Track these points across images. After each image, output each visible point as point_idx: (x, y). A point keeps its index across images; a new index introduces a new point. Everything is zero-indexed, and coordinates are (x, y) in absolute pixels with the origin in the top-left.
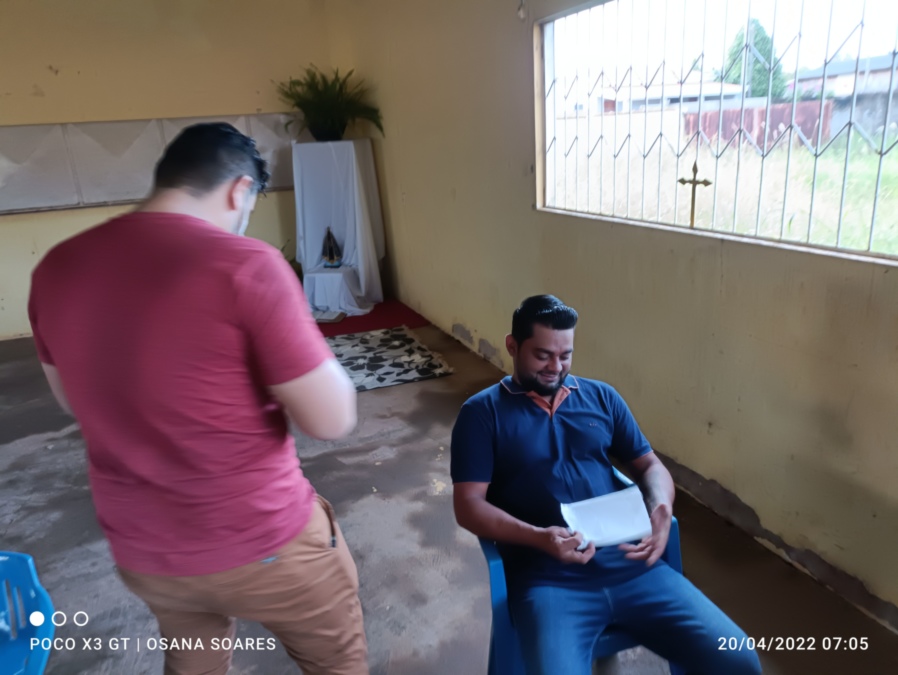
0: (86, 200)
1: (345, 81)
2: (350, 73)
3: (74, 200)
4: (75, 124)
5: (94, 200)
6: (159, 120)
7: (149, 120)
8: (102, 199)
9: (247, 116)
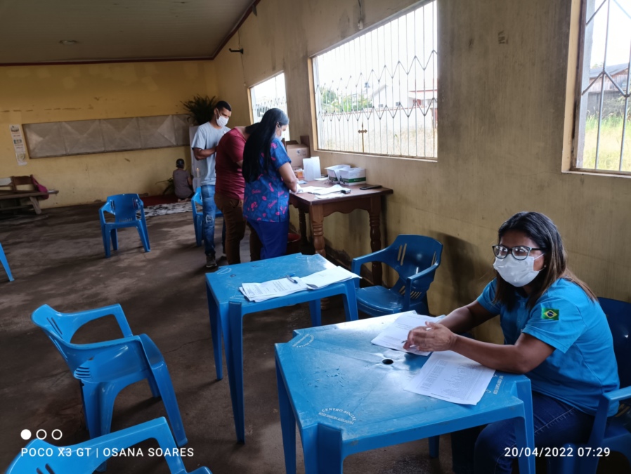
0: (107, 150)
1: (212, 100)
2: (214, 97)
3: (103, 149)
4: (105, 119)
5: (110, 149)
6: (137, 118)
7: (132, 118)
8: (114, 149)
9: (173, 115)
